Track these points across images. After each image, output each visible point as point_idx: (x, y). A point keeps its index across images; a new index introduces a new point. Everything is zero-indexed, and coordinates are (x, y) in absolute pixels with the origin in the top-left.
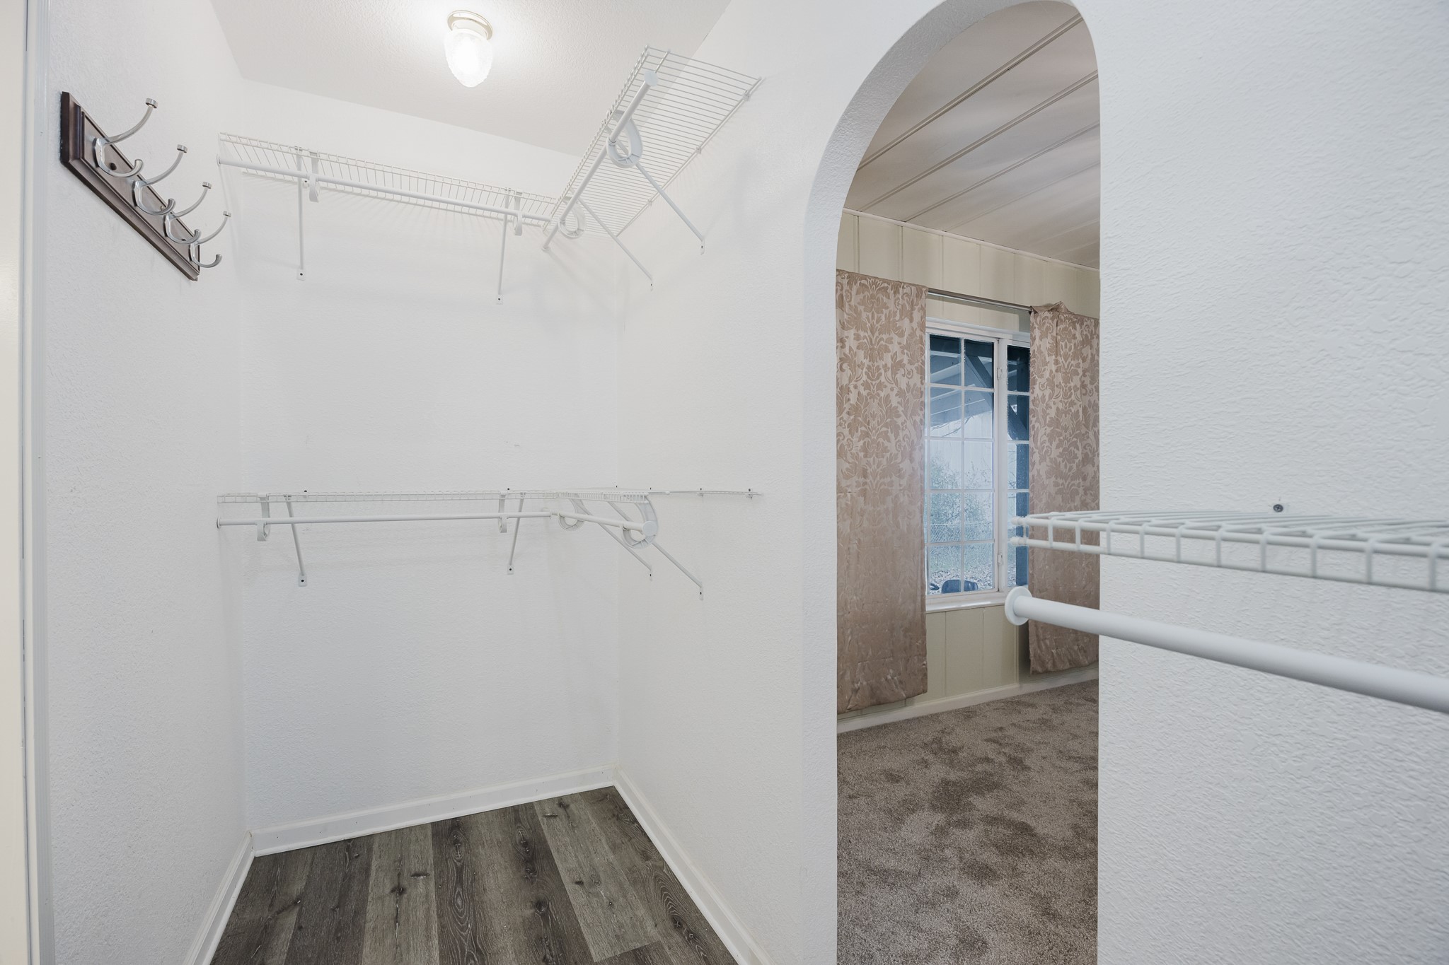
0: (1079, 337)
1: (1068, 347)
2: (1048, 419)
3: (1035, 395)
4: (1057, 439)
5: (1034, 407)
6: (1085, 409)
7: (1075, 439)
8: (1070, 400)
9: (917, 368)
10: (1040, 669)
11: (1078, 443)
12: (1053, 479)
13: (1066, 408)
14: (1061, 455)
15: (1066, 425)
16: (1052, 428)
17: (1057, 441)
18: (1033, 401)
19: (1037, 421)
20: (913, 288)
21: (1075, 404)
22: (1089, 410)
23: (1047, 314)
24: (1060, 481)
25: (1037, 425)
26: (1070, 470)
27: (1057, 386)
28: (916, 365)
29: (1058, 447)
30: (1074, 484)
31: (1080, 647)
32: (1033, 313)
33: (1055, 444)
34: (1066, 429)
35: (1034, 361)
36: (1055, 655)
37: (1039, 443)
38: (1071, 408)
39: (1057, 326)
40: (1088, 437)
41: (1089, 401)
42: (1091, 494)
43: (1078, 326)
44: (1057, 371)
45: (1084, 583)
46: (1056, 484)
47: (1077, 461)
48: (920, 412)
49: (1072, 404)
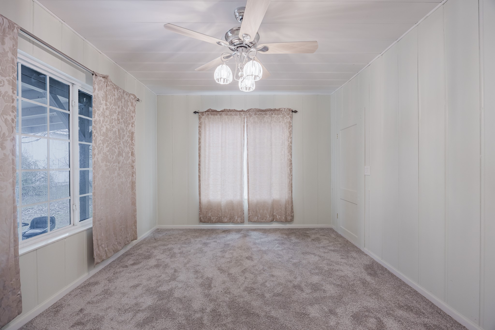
0: (116, 96)
1: (112, 99)
2: (102, 133)
3: (95, 119)
4: (106, 143)
5: (95, 125)
6: (119, 130)
7: (115, 144)
8: (112, 125)
9: (8, 81)
10: (99, 261)
11: (116, 146)
12: (105, 163)
13: (110, 128)
14: (108, 151)
15: (110, 137)
16: (104, 137)
17: (106, 144)
18: (94, 122)
19: (96, 132)
20: (5, 19)
21: (115, 127)
22: (121, 131)
23: (101, 78)
24: (108, 164)
25: (96, 135)
26: (112, 159)
27: (106, 116)
28: (8, 78)
29: (107, 147)
30: (114, 166)
31: (118, 242)
32: (94, 75)
33: (105, 145)
34: (110, 138)
35: (95, 101)
36: (107, 251)
37: (97, 144)
38: (113, 129)
39: (106, 87)
40: (120, 144)
41: (121, 127)
42: (122, 170)
43: (116, 90)
44: (106, 109)
45: (119, 211)
46: (106, 166)
47: (116, 154)
48: (11, 113)
49: (113, 127)
